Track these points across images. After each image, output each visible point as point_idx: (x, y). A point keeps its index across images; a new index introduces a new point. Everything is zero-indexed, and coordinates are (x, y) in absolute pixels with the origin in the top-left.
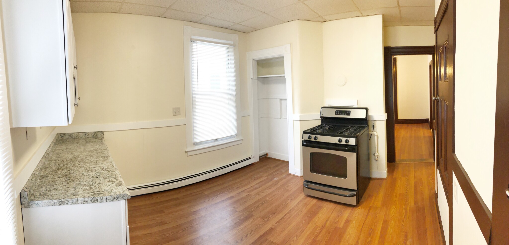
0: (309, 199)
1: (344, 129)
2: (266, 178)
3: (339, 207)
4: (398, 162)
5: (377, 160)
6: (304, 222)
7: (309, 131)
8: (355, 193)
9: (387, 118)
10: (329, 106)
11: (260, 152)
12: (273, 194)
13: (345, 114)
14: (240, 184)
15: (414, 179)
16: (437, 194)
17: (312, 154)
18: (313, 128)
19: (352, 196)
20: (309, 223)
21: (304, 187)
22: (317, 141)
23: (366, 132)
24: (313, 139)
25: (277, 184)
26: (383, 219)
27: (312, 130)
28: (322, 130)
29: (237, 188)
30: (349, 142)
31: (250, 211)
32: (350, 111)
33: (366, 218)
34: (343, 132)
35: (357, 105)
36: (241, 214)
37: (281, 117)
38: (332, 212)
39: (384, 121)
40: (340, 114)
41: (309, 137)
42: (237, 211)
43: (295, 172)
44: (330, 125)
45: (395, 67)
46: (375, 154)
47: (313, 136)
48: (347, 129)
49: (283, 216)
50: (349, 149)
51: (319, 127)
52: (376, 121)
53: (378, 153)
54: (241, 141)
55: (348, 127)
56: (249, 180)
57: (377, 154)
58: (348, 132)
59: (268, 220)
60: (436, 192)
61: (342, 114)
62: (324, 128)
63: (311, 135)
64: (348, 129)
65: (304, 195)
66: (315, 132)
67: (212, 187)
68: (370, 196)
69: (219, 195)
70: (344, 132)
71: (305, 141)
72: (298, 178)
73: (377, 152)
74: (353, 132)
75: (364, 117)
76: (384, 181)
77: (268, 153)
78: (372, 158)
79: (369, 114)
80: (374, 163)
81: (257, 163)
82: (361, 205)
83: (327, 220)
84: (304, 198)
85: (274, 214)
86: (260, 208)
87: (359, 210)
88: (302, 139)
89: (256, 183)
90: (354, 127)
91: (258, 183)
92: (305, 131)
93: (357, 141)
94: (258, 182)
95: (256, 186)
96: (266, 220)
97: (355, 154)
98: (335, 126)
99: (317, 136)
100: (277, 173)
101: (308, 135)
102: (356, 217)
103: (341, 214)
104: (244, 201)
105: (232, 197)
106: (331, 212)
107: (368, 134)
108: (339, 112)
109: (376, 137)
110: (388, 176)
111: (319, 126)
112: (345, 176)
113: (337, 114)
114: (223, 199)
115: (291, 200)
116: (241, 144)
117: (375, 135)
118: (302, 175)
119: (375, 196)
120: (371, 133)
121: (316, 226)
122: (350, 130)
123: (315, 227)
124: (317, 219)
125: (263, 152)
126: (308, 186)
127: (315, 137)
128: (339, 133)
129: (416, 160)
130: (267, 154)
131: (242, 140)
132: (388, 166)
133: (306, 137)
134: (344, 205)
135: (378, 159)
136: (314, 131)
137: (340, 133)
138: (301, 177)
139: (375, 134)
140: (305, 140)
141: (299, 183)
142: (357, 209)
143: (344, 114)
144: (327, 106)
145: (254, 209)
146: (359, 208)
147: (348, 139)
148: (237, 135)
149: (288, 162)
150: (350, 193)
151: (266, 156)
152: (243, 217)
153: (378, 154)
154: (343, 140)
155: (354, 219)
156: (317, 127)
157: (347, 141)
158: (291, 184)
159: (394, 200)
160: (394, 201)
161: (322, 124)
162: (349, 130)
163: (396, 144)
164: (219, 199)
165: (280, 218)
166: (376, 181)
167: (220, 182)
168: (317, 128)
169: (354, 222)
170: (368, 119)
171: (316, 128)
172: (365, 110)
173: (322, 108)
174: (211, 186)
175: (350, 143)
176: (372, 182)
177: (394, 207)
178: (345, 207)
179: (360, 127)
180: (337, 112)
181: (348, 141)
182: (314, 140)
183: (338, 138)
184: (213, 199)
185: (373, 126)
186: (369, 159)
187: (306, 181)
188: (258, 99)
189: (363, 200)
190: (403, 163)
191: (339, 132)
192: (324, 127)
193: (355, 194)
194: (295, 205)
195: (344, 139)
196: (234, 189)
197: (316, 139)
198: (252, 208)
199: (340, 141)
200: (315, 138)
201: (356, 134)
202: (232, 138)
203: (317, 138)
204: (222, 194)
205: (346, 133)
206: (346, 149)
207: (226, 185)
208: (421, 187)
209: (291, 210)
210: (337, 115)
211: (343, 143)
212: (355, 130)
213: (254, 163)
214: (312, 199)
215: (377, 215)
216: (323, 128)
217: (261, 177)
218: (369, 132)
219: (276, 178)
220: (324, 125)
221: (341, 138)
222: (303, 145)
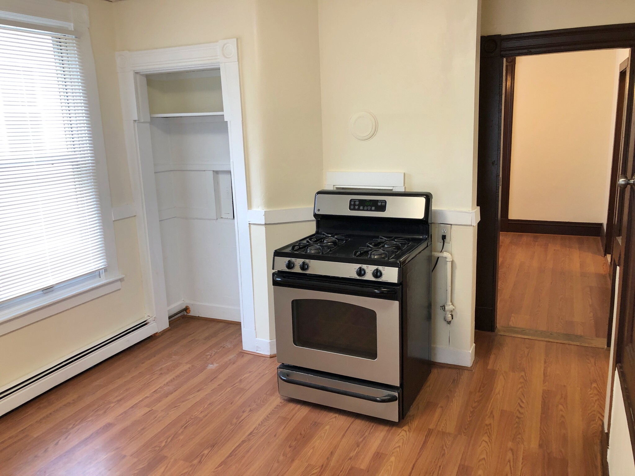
0: (292, 406)
1: (371, 244)
2: (189, 366)
3: (359, 424)
4: (502, 333)
5: (450, 322)
6: (281, 458)
7: (288, 250)
8: (396, 394)
9: (479, 219)
10: (335, 189)
11: (169, 304)
12: (209, 402)
13: (373, 208)
14: (127, 390)
15: (544, 382)
16: (608, 434)
17: (297, 304)
18: (297, 242)
19: (389, 399)
20: (293, 460)
21: (279, 378)
22: (307, 272)
23: (426, 252)
24: (297, 269)
25: (215, 378)
26: (459, 462)
27: (296, 248)
28: (318, 246)
29: (119, 401)
30: (381, 274)
31: (157, 448)
32: (385, 202)
33: (420, 455)
34: (366, 253)
35: (404, 185)
36: (136, 460)
37: (219, 217)
38: (344, 435)
39: (472, 227)
40: (361, 208)
41: (290, 265)
42: (125, 456)
43: (257, 347)
44: (336, 234)
45: (509, 79)
46: (444, 306)
47: (298, 262)
48: (376, 245)
49: (233, 448)
50: (382, 292)
51: (310, 240)
52: (451, 225)
53: (452, 304)
54: (119, 282)
55: (379, 240)
56: (148, 376)
57: (449, 307)
58: (379, 253)
59: (200, 462)
60: (606, 431)
61: (366, 208)
62: (324, 241)
63: (293, 260)
64: (380, 243)
65: (279, 398)
66: (303, 251)
67: (50, 414)
68: (430, 406)
69: (72, 428)
70: (370, 252)
71: (280, 273)
72: (265, 360)
73: (451, 302)
74: (393, 252)
75: (420, 215)
76: (466, 374)
77: (188, 305)
78: (439, 316)
79: (434, 207)
80: (441, 329)
81: (164, 332)
82: (408, 423)
83: (332, 453)
84: (281, 404)
85: (213, 446)
86: (181, 437)
87: (403, 433)
88: (273, 269)
89: (165, 382)
90: (393, 240)
91: (171, 381)
92: (278, 249)
93: (402, 275)
94: (171, 378)
95: (166, 388)
96: (195, 462)
97: (396, 304)
98: (349, 236)
99: (307, 261)
100: (214, 353)
101: (287, 259)
102: (398, 449)
103: (363, 441)
104: (142, 428)
105: (109, 426)
106: (341, 435)
107: (430, 258)
108: (357, 203)
109: (449, 265)
110: (475, 362)
111: (310, 237)
112: (373, 355)
113: (354, 207)
114: (84, 436)
115: (251, 410)
116: (119, 290)
117: (447, 260)
118: (275, 352)
119: (441, 407)
120: (437, 254)
121: (309, 465)
122: (386, 246)
123: (307, 468)
124: (311, 451)
125: (176, 306)
126: (291, 378)
127: (304, 263)
128: (358, 254)
129: (551, 334)
130: (186, 309)
131: (121, 280)
132: (478, 339)
133: (282, 264)
134: (370, 421)
135: (452, 319)
136: (300, 248)
137: (361, 254)
138: (272, 357)
139: (446, 258)
140: (278, 271)
141: (267, 372)
142: (400, 430)
143: (369, 208)
144: (330, 188)
145: (166, 442)
146: (403, 430)
147: (380, 268)
148: (105, 270)
149: (239, 324)
150: (385, 393)
151: (186, 314)
152: (141, 467)
153: (454, 308)
154: (367, 271)
155: (393, 453)
156: (308, 239)
157: (377, 272)
158: (249, 374)
159: (487, 422)
160: (486, 425)
161: (317, 232)
162: (384, 246)
163: (500, 285)
164: (74, 439)
165: (228, 455)
166: (444, 371)
167: (71, 395)
168: (308, 242)
169: (393, 459)
170: (429, 222)
171: (305, 242)
172: (423, 200)
173: (319, 193)
174: (49, 412)
175: (384, 279)
176: (435, 372)
177: (486, 438)
178: (372, 424)
179: (409, 240)
180: (352, 203)
181: (379, 274)
182: (300, 271)
183: (357, 266)
184: (57, 444)
185: (444, 237)
186: (429, 317)
187: (284, 366)
188: (155, 173)
189: (412, 411)
190: (515, 335)
191: (357, 252)
192: (324, 238)
193: (395, 396)
194: (259, 422)
195: (370, 269)
196: (112, 405)
197: (307, 269)
198: (162, 442)
199: (361, 272)
200: (304, 267)
201: (400, 257)
202: (95, 277)
203: (308, 267)
204: (80, 426)
205: (374, 255)
206: (375, 293)
207: (88, 400)
208: (560, 407)
209: (251, 434)
210: (354, 209)
211: (369, 277)
212: (398, 248)
213: (157, 333)
214: (299, 406)
215: (444, 450)
216: (321, 242)
217: (176, 366)
218: (431, 251)
219: (212, 364)
220: (324, 234)
221: (364, 266)
222: (275, 283)
